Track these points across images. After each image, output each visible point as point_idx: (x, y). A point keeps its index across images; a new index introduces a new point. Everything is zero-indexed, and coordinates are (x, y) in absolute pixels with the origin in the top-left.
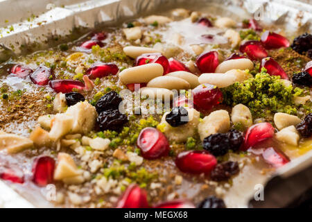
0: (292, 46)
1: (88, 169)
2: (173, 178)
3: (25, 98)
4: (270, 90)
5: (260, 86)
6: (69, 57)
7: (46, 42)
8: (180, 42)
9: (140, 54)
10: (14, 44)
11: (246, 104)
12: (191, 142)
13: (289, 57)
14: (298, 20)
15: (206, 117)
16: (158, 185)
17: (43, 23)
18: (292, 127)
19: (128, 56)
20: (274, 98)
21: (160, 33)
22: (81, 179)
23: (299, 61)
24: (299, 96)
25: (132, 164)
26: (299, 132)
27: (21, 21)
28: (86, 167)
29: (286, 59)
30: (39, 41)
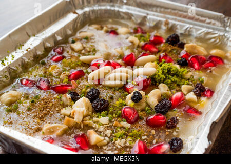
0: (167, 42)
1: (106, 136)
2: (150, 132)
3: (43, 100)
4: (172, 72)
5: (166, 71)
6: (50, 69)
7: (33, 61)
8: (106, 48)
9: (92, 61)
10: (18, 66)
11: (163, 83)
12: (148, 110)
13: (170, 49)
14: (166, 26)
15: (149, 95)
16: (146, 137)
17: (29, 50)
18: (192, 93)
19: (83, 62)
20: (175, 76)
21: (92, 44)
22: (105, 142)
23: (175, 51)
24: (186, 73)
25: (127, 128)
26: (196, 95)
27: (15, 50)
28: (105, 135)
29: (168, 51)
30: (29, 61)
